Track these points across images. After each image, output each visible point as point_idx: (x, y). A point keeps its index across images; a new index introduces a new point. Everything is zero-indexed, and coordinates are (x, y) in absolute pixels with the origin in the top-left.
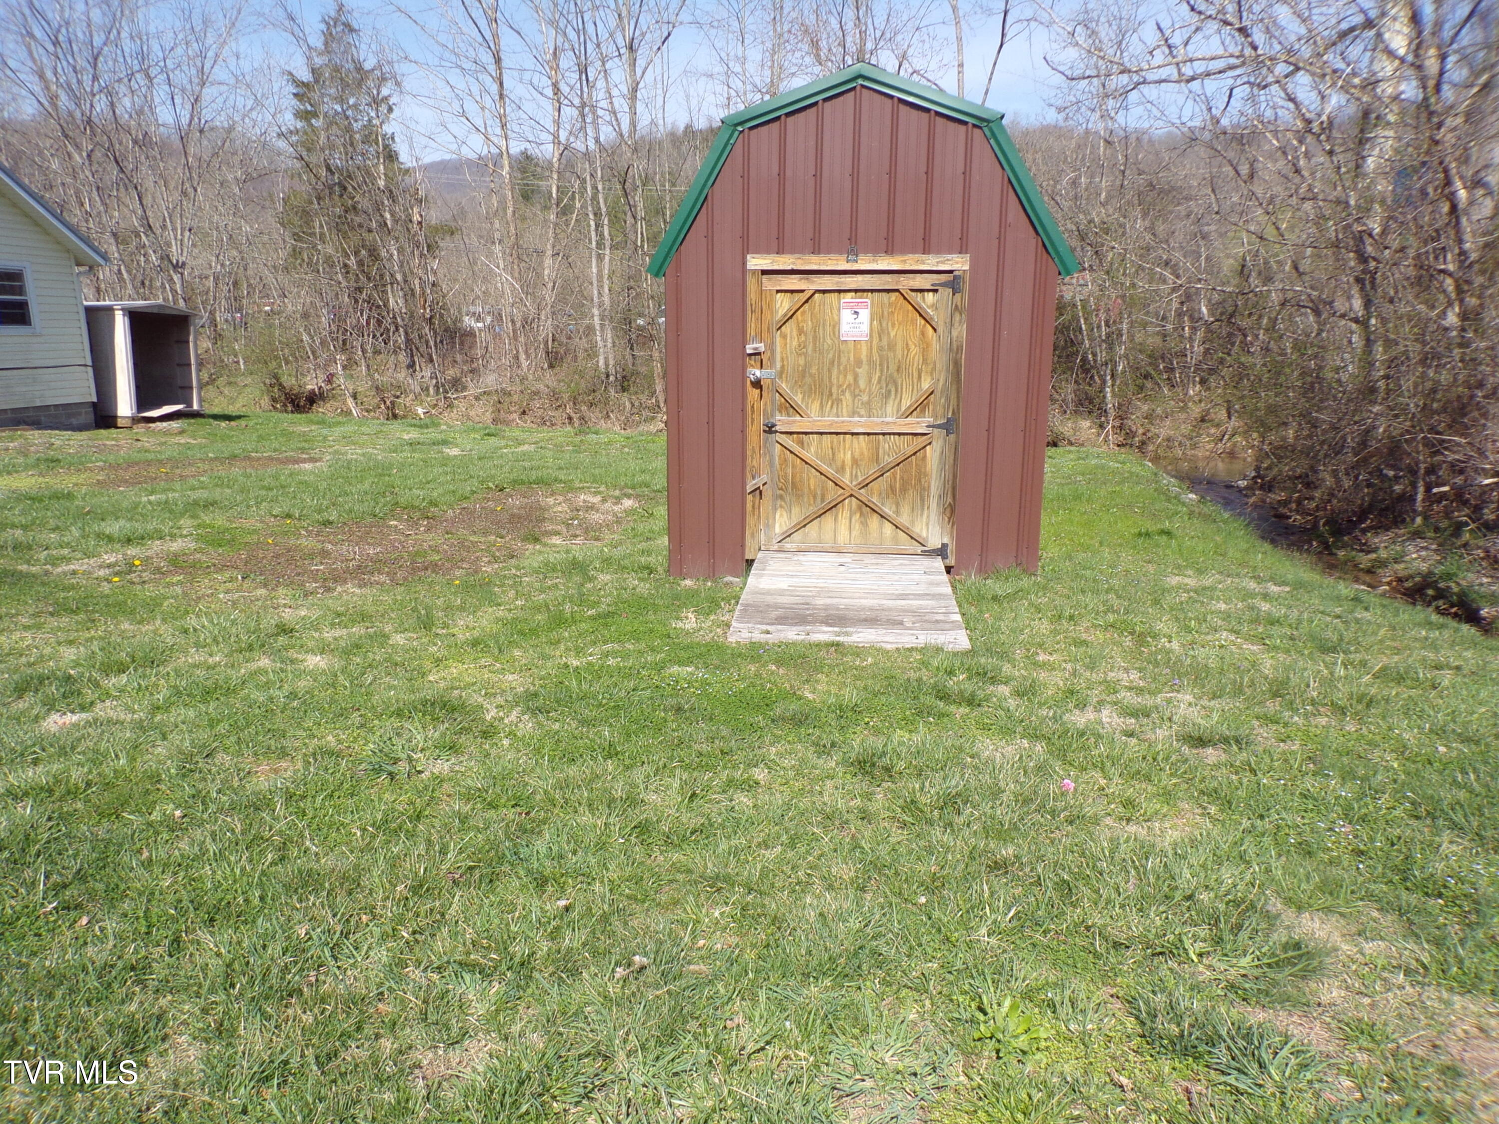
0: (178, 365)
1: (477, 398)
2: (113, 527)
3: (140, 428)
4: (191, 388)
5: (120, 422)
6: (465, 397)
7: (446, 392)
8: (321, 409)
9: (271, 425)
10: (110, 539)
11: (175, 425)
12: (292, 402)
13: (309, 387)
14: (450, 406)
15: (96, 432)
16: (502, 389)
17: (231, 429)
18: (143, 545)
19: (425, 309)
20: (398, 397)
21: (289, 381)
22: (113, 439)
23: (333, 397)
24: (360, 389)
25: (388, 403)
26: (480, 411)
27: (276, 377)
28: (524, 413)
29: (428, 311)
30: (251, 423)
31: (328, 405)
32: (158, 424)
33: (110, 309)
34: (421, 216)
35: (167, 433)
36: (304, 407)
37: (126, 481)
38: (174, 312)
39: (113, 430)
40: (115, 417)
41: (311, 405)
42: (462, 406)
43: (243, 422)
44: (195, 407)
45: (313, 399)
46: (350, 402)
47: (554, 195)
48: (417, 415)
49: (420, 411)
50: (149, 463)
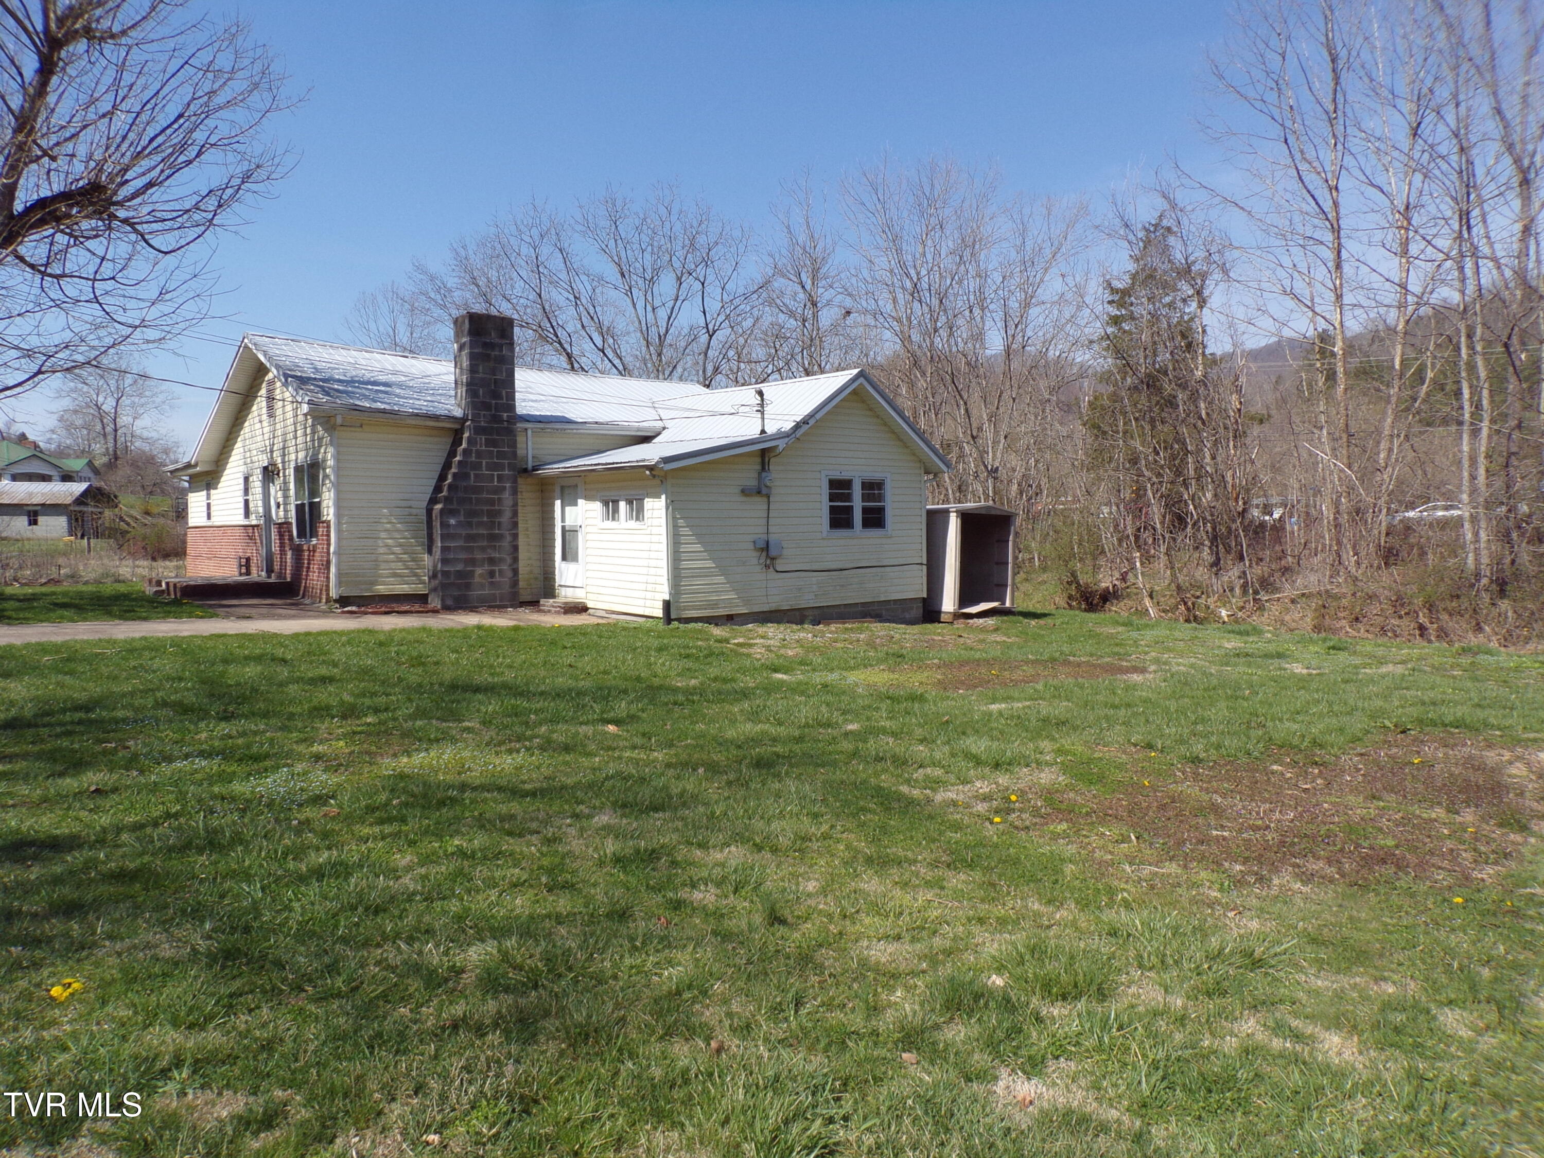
0: (997, 563)
1: (1293, 601)
2: (979, 745)
3: (960, 624)
4: (1006, 586)
5: (943, 617)
6: (1279, 599)
7: (1256, 592)
8: (1114, 607)
9: (1077, 625)
10: (978, 762)
11: (990, 621)
12: (1086, 600)
13: (1103, 585)
14: (1261, 608)
15: (924, 626)
16: (1327, 591)
17: (1040, 628)
18: (1012, 773)
19: (1237, 502)
20: (1198, 597)
21: (1083, 579)
22: (939, 634)
23: (1128, 595)
24: (1157, 588)
25: (1190, 604)
26: (1297, 616)
27: (1073, 574)
28: (1357, 619)
29: (1240, 503)
30: (1058, 622)
31: (1122, 604)
32: (976, 620)
33: (947, 512)
34: (1241, 403)
35: (983, 630)
36: (1097, 605)
37: (963, 683)
38: (999, 513)
39: (936, 625)
40: (939, 612)
41: (1105, 603)
42: (1274, 609)
43: (1049, 621)
44: (1008, 604)
45: (1107, 597)
46: (1147, 602)
47: (1397, 367)
48: (1220, 617)
49: (1224, 613)
50: (978, 662)
